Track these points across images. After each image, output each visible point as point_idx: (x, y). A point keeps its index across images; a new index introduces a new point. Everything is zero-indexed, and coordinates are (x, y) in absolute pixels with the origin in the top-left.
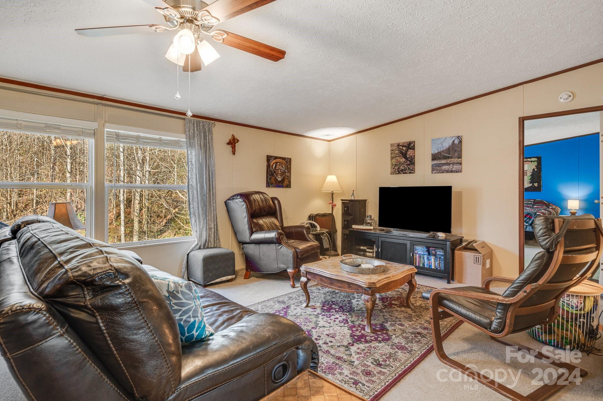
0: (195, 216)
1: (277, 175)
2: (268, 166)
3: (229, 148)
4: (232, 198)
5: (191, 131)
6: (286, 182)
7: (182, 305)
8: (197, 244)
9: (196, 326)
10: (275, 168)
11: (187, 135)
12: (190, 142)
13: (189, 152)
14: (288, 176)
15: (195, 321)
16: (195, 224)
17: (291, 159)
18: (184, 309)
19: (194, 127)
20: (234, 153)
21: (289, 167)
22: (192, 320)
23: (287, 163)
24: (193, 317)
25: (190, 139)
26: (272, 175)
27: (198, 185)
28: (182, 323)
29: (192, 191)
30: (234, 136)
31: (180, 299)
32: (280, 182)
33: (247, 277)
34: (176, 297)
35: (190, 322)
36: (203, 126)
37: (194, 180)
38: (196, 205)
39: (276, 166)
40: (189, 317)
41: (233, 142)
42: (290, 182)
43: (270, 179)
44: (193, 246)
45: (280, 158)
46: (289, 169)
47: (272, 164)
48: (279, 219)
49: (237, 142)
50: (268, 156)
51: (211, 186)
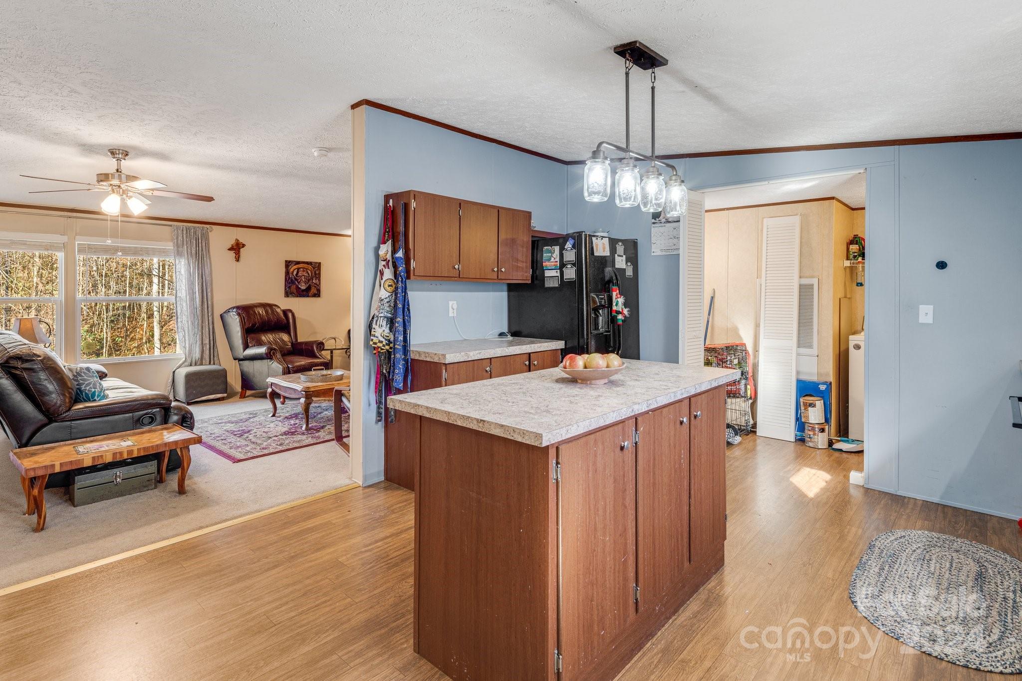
0: (184, 331)
1: (299, 283)
2: (287, 273)
3: (232, 254)
4: (228, 311)
5: (180, 238)
6: (313, 290)
7: (84, 380)
8: (185, 361)
9: (97, 394)
10: (297, 274)
11: (174, 243)
12: (178, 251)
13: (177, 262)
14: (316, 284)
15: (95, 391)
16: (183, 339)
17: (320, 263)
18: (86, 383)
19: (183, 234)
20: (238, 260)
21: (317, 272)
22: (93, 390)
23: (314, 268)
24: (94, 388)
25: (178, 247)
26: (293, 282)
27: (188, 297)
28: (87, 391)
29: (181, 304)
30: (238, 240)
31: (83, 376)
32: (303, 291)
33: (243, 396)
34: (81, 376)
35: (91, 391)
36: (195, 233)
37: (184, 292)
38: (184, 318)
39: (298, 272)
40: (91, 388)
41: (237, 248)
42: (319, 290)
43: (289, 287)
44: (181, 362)
45: (304, 263)
46: (318, 276)
47: (292, 270)
48: (292, 334)
49: (243, 247)
50: (286, 261)
51: (205, 297)
